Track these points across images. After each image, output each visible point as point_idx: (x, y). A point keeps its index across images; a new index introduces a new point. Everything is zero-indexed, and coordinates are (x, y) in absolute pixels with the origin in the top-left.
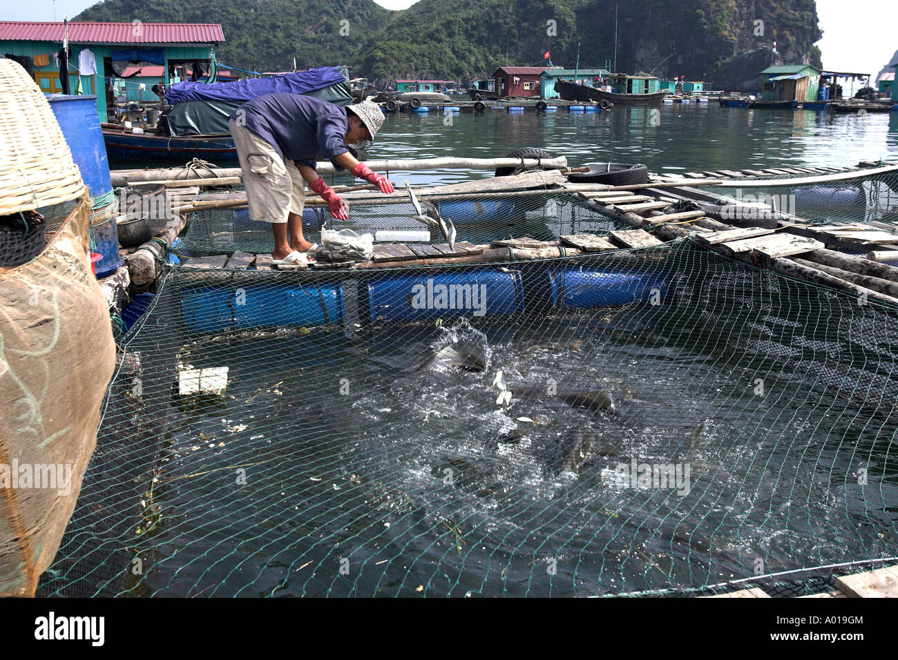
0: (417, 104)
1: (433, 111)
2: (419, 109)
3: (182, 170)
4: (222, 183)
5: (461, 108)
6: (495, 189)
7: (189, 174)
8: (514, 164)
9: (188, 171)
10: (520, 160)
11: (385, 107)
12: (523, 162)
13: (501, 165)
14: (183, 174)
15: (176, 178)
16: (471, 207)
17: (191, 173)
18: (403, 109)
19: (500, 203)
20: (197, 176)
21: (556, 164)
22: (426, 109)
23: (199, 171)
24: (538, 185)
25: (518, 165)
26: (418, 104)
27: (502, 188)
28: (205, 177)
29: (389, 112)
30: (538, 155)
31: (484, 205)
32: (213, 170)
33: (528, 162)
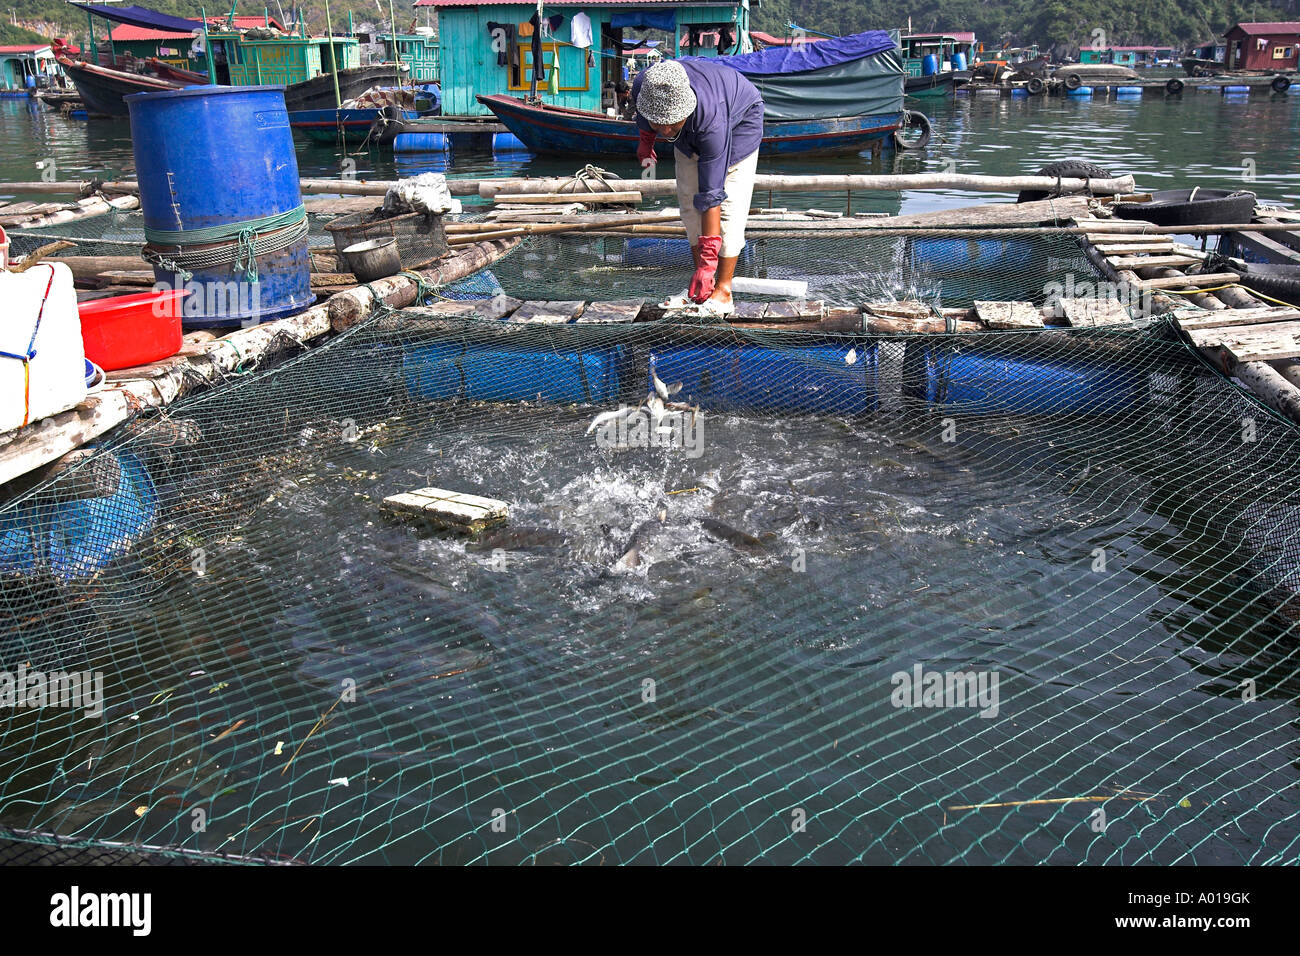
0: (1075, 83)
1: (1099, 93)
2: (1078, 91)
3: (570, 179)
4: (616, 200)
5: (1145, 88)
6: (974, 223)
7: (577, 187)
8: (1045, 186)
9: (576, 182)
10: (1056, 179)
11: (1026, 89)
12: (1059, 182)
13: (1032, 186)
14: (568, 186)
15: (559, 191)
16: (962, 249)
17: (578, 184)
18: (1054, 91)
19: (1007, 245)
20: (586, 190)
21: (1116, 188)
22: (1089, 90)
23: (590, 183)
24: (1045, 219)
25: (1051, 187)
26: (1077, 84)
27: (985, 222)
28: (597, 191)
29: (1031, 94)
30: (1087, 173)
31: (982, 246)
32: (608, 182)
33: (1067, 182)
